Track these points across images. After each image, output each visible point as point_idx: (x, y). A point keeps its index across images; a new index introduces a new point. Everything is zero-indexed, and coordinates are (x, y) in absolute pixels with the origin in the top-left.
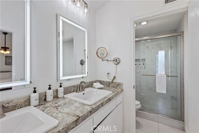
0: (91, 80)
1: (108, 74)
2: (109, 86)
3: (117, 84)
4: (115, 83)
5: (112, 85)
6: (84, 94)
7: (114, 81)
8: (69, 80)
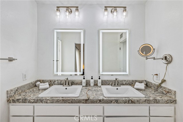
0: (134, 79)
1: (157, 75)
2: (157, 91)
3: (167, 90)
4: (164, 88)
5: (160, 90)
6: (117, 89)
7: (162, 85)
8: (112, 75)
